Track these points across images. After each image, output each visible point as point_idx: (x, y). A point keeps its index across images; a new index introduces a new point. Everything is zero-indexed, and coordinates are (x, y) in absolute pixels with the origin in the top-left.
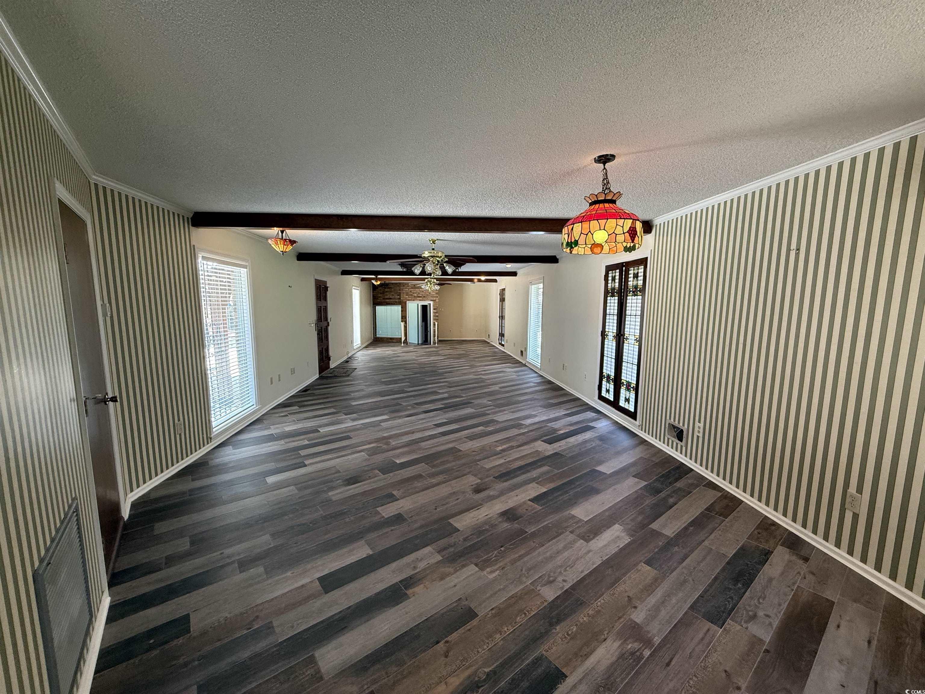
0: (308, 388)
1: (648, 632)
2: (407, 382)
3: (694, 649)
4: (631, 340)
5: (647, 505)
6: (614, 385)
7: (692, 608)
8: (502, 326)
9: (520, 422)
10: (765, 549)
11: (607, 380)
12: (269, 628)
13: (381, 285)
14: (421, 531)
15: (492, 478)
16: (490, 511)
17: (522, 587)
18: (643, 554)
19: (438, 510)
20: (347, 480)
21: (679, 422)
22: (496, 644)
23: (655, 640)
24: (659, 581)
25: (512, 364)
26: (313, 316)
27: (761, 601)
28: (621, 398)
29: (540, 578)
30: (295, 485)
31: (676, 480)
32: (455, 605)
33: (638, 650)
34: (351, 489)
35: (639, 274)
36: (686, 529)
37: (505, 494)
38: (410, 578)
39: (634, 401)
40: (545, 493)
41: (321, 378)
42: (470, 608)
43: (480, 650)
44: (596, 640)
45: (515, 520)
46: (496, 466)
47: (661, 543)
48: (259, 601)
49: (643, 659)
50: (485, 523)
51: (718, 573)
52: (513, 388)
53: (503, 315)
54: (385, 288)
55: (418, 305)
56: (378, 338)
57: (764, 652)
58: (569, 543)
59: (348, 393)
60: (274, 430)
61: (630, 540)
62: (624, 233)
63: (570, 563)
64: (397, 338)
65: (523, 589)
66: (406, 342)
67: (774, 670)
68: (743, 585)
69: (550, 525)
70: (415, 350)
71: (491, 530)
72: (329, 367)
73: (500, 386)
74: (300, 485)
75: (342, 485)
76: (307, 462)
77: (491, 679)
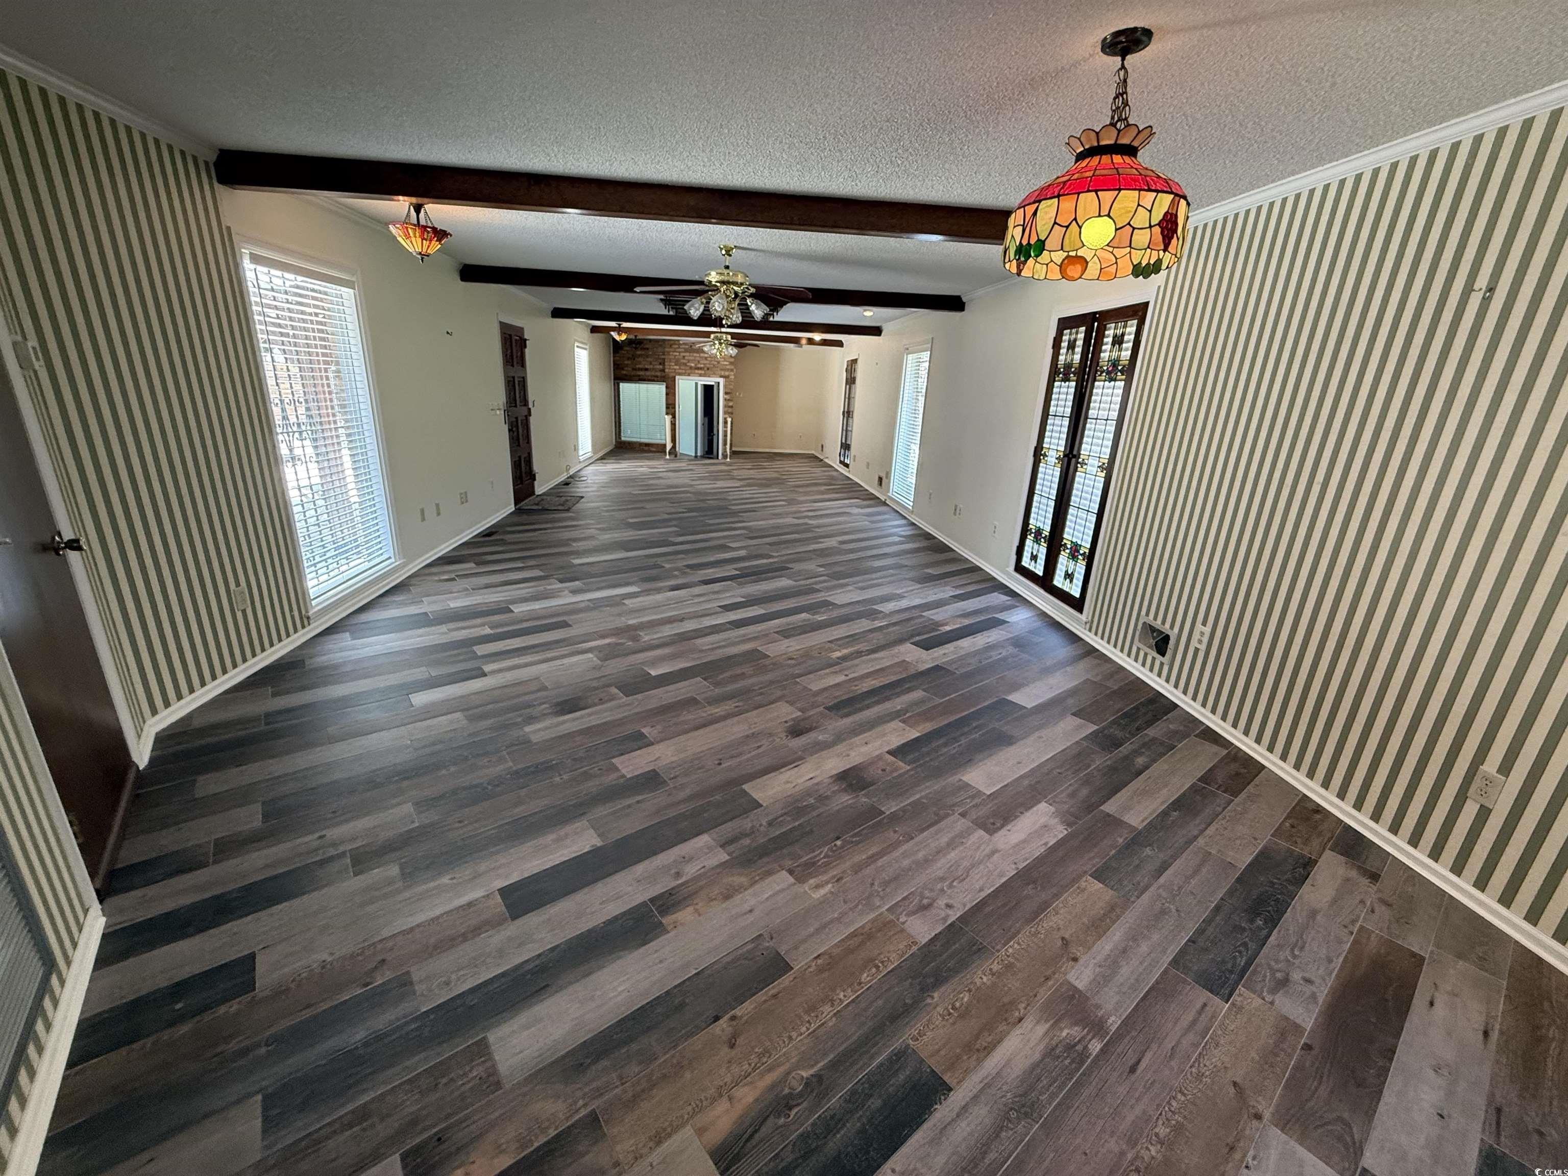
0: (494, 530)
1: (1098, 1007)
2: (675, 526)
3: (1178, 1042)
4: (1093, 466)
5: (1097, 769)
6: (1048, 548)
7: (1175, 962)
8: (847, 431)
9: (875, 607)
10: (1303, 856)
11: (1035, 537)
12: (404, 983)
13: (628, 342)
14: (691, 805)
15: (821, 708)
16: (818, 773)
17: (872, 916)
18: (1090, 859)
19: (723, 765)
20: (558, 704)
21: (1163, 622)
22: (823, 1024)
23: (1110, 1021)
24: (1118, 910)
25: (864, 500)
26: (500, 397)
27: (1297, 953)
28: (1058, 572)
29: (904, 899)
30: (462, 711)
31: (1149, 724)
32: (750, 946)
33: (1079, 1041)
34: (564, 722)
35: (1126, 338)
36: (1165, 814)
37: (845, 740)
38: (670, 893)
39: (1082, 578)
40: (917, 740)
41: (518, 511)
42: (778, 954)
43: (794, 1034)
44: (1006, 1020)
45: (863, 789)
46: (831, 686)
47: (1121, 840)
48: (386, 933)
49: (1088, 1057)
50: (808, 793)
51: (1222, 899)
52: (863, 544)
53: (851, 409)
54: (636, 348)
55: (696, 384)
56: (625, 442)
57: (1302, 1048)
58: (956, 836)
59: (566, 542)
60: (429, 606)
61: (1066, 832)
62: (1151, 227)
63: (960, 873)
64: (658, 445)
65: (873, 921)
66: (673, 451)
67: (1320, 1084)
68: (1266, 922)
69: (924, 801)
70: (690, 467)
71: (818, 808)
72: (533, 493)
73: (840, 539)
74: (470, 712)
75: (550, 714)
76: (487, 668)
77: (812, 1091)
